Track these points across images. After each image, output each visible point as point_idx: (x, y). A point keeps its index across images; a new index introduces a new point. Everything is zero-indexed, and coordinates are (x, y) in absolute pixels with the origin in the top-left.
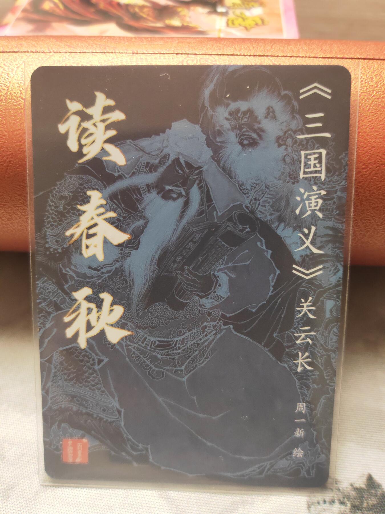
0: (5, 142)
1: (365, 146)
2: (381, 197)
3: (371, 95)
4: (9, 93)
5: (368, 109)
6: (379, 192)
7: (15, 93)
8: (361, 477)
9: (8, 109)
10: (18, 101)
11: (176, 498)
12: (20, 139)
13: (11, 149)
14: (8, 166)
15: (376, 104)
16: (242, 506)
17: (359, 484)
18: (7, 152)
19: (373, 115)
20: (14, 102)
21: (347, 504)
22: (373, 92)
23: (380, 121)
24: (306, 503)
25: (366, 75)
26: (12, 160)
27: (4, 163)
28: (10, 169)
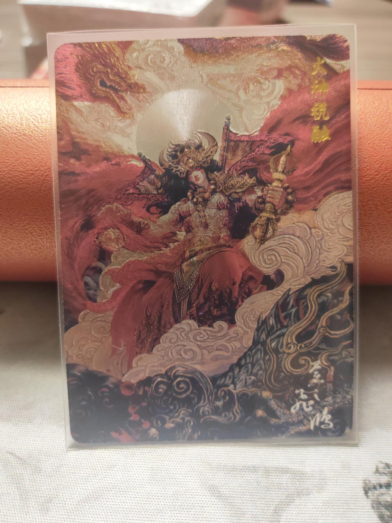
0: (44, 158)
1: (376, 155)
3: (375, 114)
5: (374, 125)
11: (228, 495)
13: (49, 164)
14: (45, 180)
15: (381, 121)
16: (298, 498)
18: (45, 166)
19: (380, 130)
22: (377, 112)
23: (387, 134)
24: (362, 489)
25: (369, 100)
27: (42, 177)
28: (47, 183)
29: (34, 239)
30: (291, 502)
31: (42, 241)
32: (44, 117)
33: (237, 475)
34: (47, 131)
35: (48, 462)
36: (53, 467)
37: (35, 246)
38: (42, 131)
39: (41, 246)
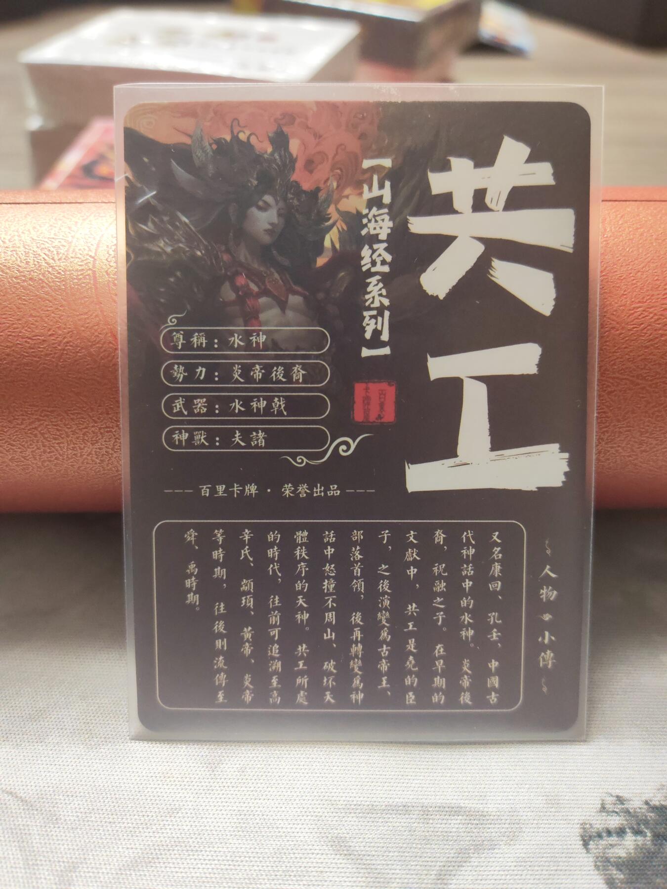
0: (62, 316)
2: (617, 375)
4: (71, 250)
6: (614, 369)
7: (80, 250)
8: (659, 790)
9: (70, 271)
10: (85, 260)
12: (86, 310)
13: (70, 325)
14: (64, 350)
17: (659, 801)
18: (64, 329)
20: (78, 261)
21: (646, 833)
24: (579, 838)
26: (70, 341)
27: (59, 345)
28: (67, 354)
29: (47, 443)
30: (465, 862)
31: (60, 447)
32: (62, 251)
33: (377, 820)
34: (68, 273)
35: (69, 807)
36: (79, 814)
37: (49, 455)
38: (59, 273)
39: (58, 456)
